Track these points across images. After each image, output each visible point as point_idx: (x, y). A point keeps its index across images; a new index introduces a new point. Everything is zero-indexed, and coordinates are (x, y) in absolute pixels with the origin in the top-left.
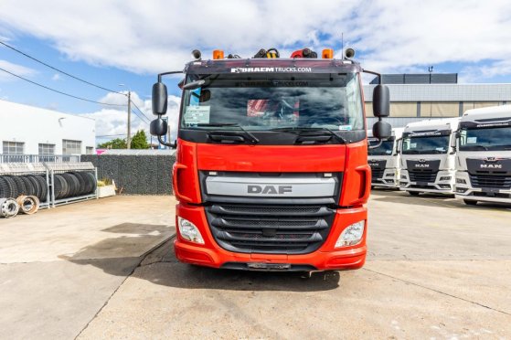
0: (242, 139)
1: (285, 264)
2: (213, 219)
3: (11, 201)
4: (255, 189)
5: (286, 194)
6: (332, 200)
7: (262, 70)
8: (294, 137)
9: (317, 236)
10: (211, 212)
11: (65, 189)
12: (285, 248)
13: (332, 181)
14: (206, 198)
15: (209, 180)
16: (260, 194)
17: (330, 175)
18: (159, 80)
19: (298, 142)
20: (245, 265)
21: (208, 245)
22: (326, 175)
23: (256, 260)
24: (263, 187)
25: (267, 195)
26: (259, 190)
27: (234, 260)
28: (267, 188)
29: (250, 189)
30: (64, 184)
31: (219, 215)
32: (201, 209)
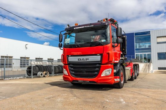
0: (76, 46)
1: (88, 81)
2: (70, 68)
3: (42, 73)
4: (79, 60)
5: (87, 61)
6: (100, 62)
7: (81, 27)
8: (89, 45)
9: (96, 73)
10: (69, 66)
11: (57, 70)
12: (88, 77)
13: (100, 56)
14: (68, 62)
15: (69, 58)
16: (81, 61)
17: (99, 55)
18: (61, 33)
19: (91, 46)
20: (77, 81)
21: (69, 75)
22: (98, 55)
23: (80, 80)
24: (82, 59)
25: (83, 61)
26: (81, 60)
27: (75, 80)
28: (83, 59)
29: (78, 60)
30: (57, 69)
31: (72, 67)
32: (67, 66)
